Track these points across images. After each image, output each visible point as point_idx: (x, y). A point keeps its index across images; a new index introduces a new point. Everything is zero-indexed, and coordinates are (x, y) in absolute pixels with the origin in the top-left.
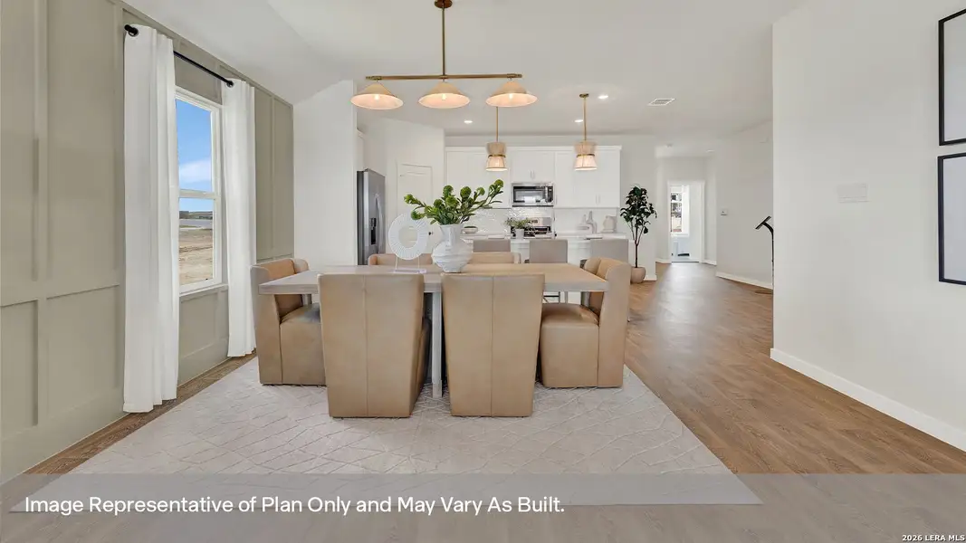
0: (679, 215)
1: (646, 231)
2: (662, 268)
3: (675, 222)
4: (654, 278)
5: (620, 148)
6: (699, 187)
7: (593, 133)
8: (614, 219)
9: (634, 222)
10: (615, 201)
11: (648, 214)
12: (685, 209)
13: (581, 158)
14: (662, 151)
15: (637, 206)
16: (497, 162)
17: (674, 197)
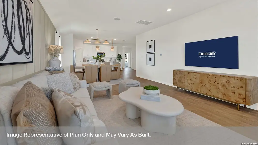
0: (126, 58)
1: (121, 61)
2: (123, 68)
3: (126, 60)
4: (122, 70)
5: (117, 46)
6: (129, 53)
7: (113, 43)
8: (116, 59)
9: (119, 60)
10: (116, 56)
11: (121, 58)
12: (127, 57)
13: (112, 49)
14: (124, 47)
15: (119, 57)
16: (98, 49)
17: (126, 54)
